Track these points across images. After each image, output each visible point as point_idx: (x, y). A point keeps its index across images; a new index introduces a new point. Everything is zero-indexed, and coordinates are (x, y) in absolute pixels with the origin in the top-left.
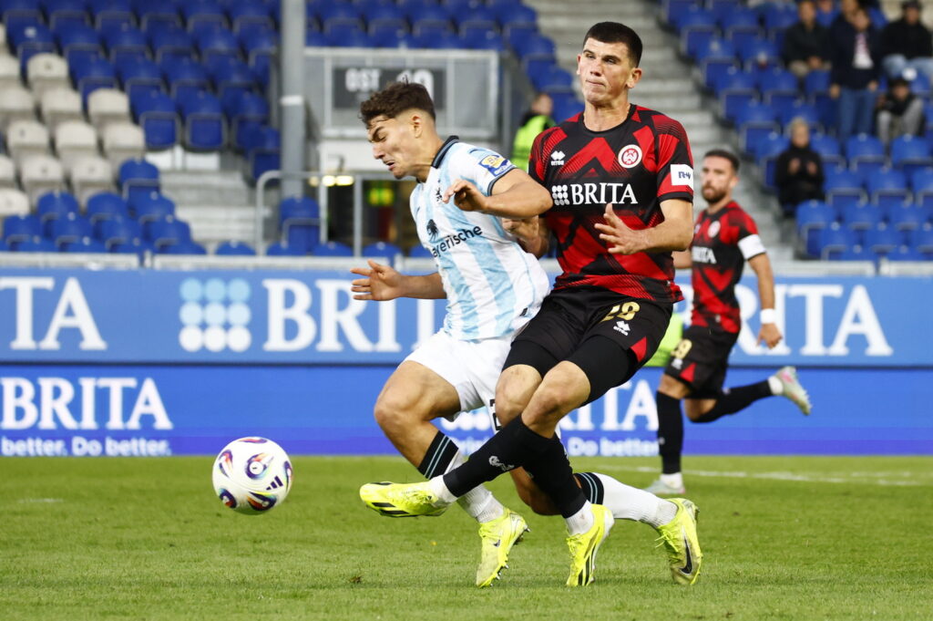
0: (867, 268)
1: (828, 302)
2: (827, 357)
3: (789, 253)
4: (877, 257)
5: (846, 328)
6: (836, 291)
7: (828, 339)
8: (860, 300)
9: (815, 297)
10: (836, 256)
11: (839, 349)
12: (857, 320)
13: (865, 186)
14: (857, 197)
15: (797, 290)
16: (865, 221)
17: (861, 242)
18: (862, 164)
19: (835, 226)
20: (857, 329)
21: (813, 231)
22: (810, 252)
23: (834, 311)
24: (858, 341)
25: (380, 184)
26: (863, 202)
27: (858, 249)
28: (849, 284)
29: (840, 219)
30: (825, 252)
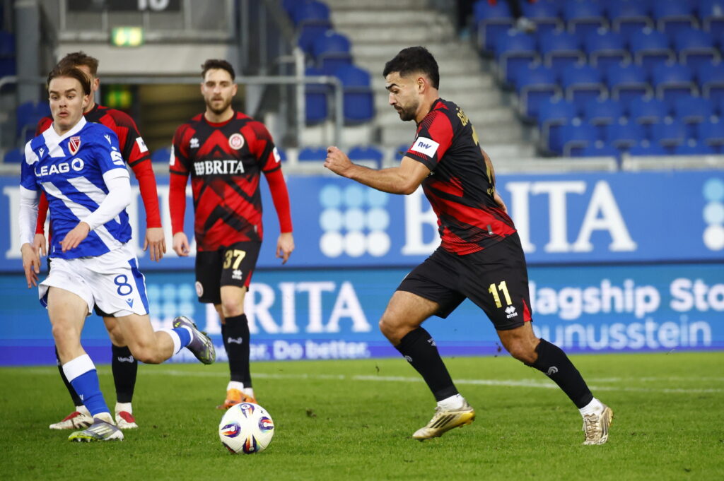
0: (609, 163)
1: (571, 198)
2: (571, 253)
3: (530, 150)
4: (618, 152)
5: (590, 224)
6: (578, 187)
7: (572, 235)
8: (603, 196)
9: (557, 193)
10: (577, 152)
11: (583, 245)
12: (600, 215)
13: (605, 81)
14: (598, 92)
15: (540, 188)
16: (605, 117)
17: (603, 137)
18: (601, 58)
19: (577, 122)
20: (600, 225)
21: (555, 128)
22: (552, 150)
23: (577, 207)
24: (601, 237)
25: (118, 88)
26: (604, 95)
27: (599, 145)
28: (591, 180)
29: (581, 114)
30: (567, 149)
